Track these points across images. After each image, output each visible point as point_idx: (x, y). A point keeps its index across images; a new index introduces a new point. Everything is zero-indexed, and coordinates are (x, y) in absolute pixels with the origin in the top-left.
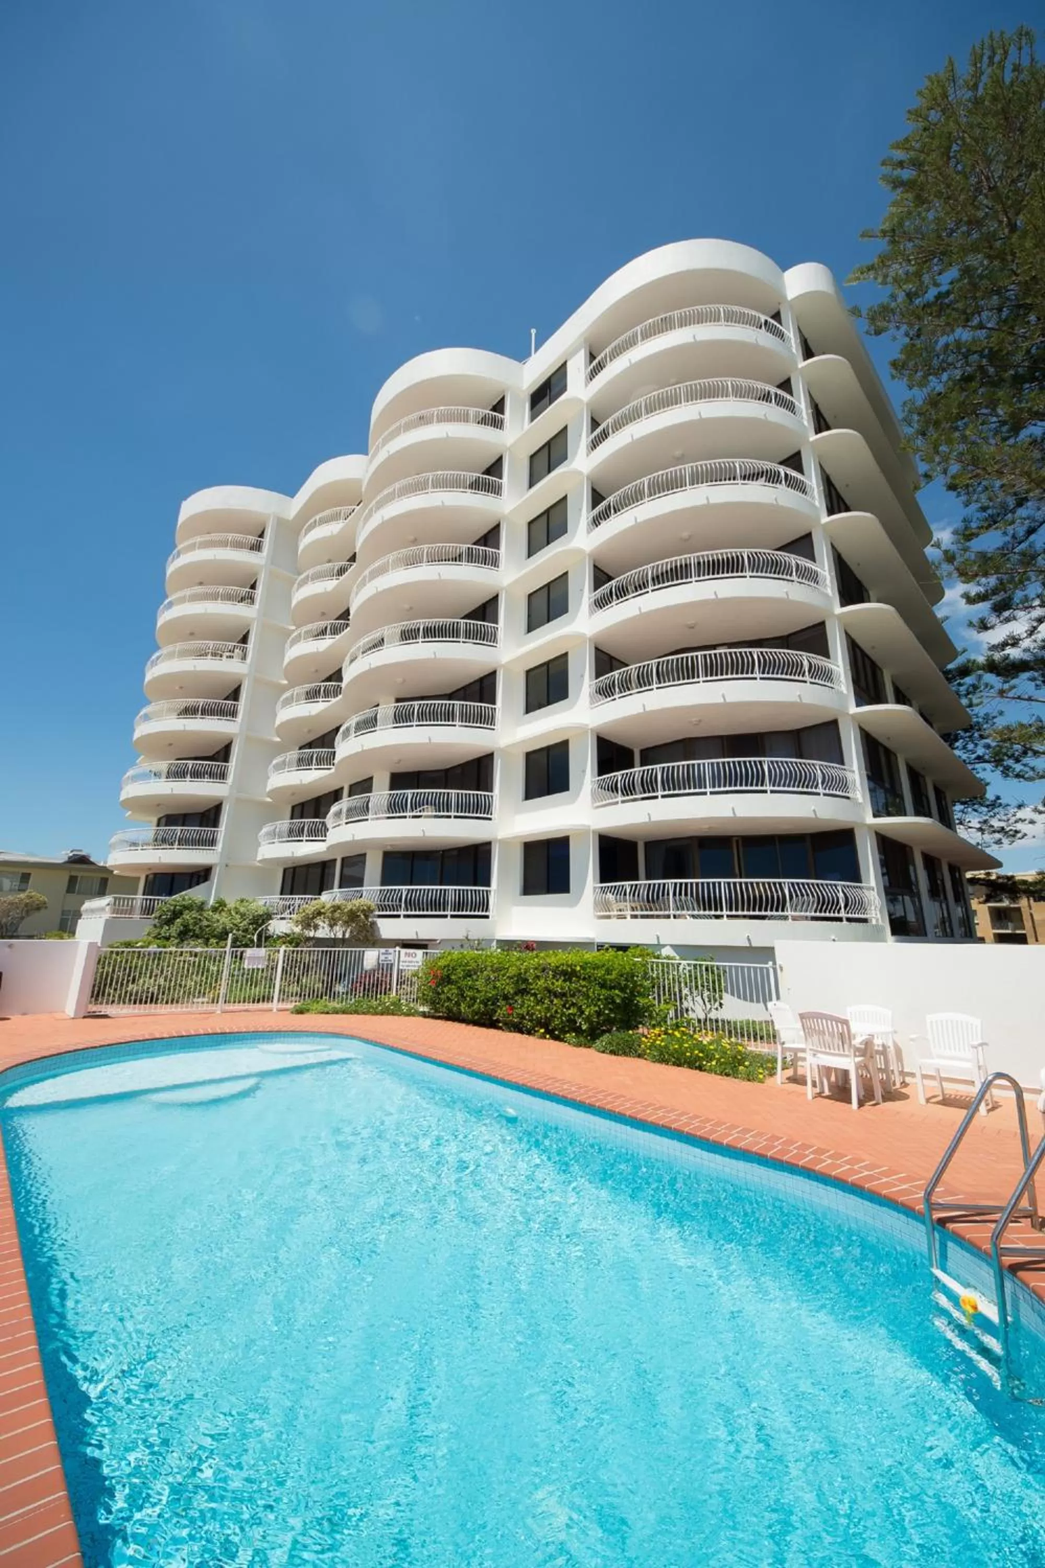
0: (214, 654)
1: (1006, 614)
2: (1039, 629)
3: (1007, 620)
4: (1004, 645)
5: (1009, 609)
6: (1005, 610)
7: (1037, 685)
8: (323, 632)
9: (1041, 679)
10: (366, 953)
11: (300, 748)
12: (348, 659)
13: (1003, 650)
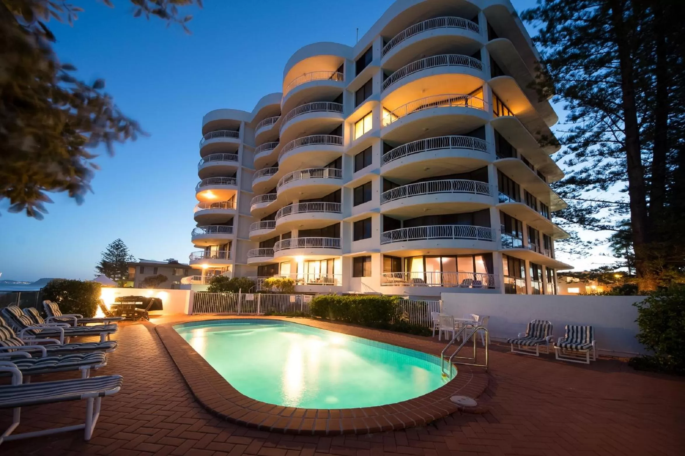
0: (223, 183)
1: (582, 158)
2: (598, 165)
3: (583, 161)
4: (581, 172)
5: (584, 156)
6: (582, 156)
7: (597, 190)
8: (268, 172)
9: (599, 187)
10: (291, 297)
11: (261, 220)
12: (279, 184)
13: (581, 174)
